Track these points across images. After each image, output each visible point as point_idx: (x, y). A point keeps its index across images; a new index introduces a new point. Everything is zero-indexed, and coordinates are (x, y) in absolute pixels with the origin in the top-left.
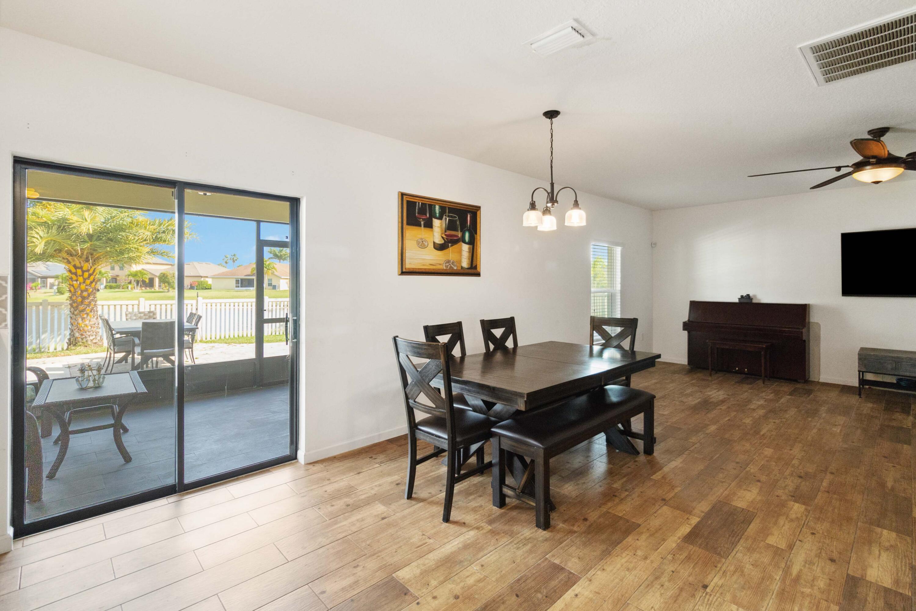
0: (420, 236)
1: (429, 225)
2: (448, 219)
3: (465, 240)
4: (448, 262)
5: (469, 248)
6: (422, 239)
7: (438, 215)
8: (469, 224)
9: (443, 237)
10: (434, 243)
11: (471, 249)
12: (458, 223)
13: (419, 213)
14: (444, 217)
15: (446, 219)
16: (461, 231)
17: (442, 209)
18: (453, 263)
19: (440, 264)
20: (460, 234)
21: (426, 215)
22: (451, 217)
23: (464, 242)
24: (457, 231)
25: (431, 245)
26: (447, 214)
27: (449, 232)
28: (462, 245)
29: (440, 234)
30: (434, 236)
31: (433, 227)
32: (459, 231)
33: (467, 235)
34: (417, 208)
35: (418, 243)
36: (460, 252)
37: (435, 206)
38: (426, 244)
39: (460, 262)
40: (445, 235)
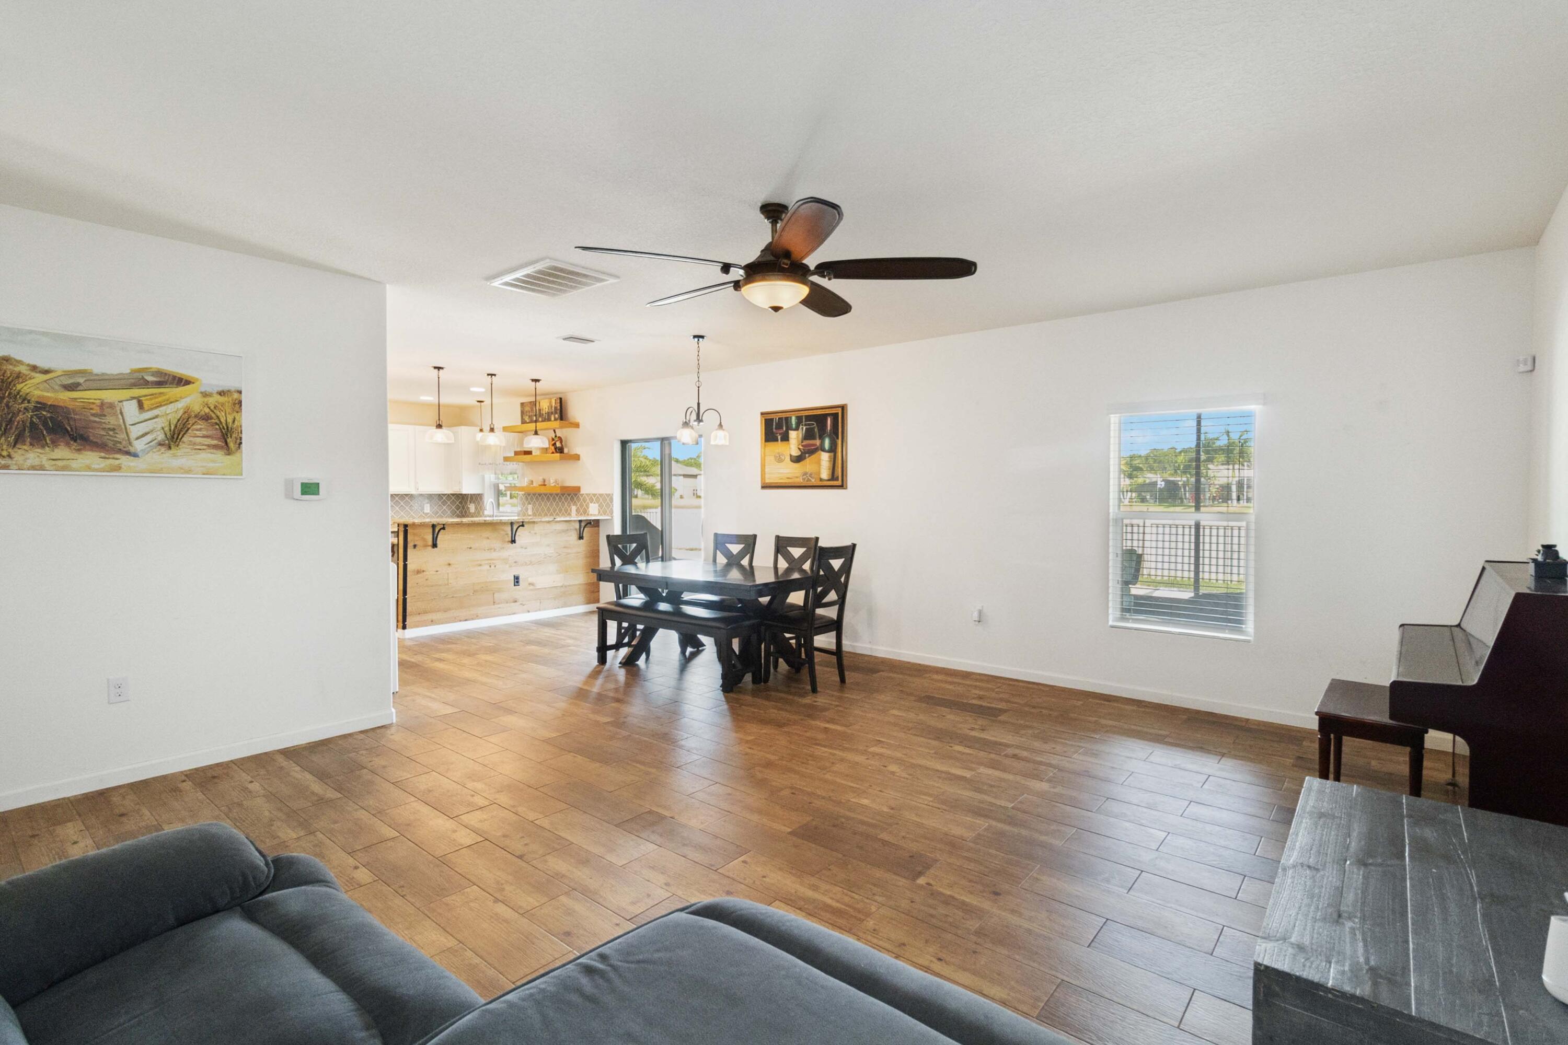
0: (777, 451)
1: (786, 438)
2: (804, 428)
3: (825, 448)
4: (805, 474)
5: (830, 457)
6: (779, 453)
7: (794, 426)
8: (829, 428)
9: (799, 449)
10: (791, 456)
11: (832, 457)
12: (816, 430)
13: (776, 429)
14: (801, 427)
15: (802, 428)
16: (820, 439)
17: (799, 419)
18: (811, 475)
19: (797, 477)
20: (818, 442)
21: (783, 428)
22: (809, 425)
23: (824, 450)
24: (814, 438)
25: (788, 458)
26: (804, 423)
27: (806, 442)
28: (820, 455)
29: (796, 445)
30: (790, 448)
31: (790, 439)
32: (818, 439)
33: (827, 443)
34: (774, 424)
35: (775, 457)
36: (819, 462)
37: (791, 418)
38: (783, 458)
39: (819, 473)
40: (802, 446)
